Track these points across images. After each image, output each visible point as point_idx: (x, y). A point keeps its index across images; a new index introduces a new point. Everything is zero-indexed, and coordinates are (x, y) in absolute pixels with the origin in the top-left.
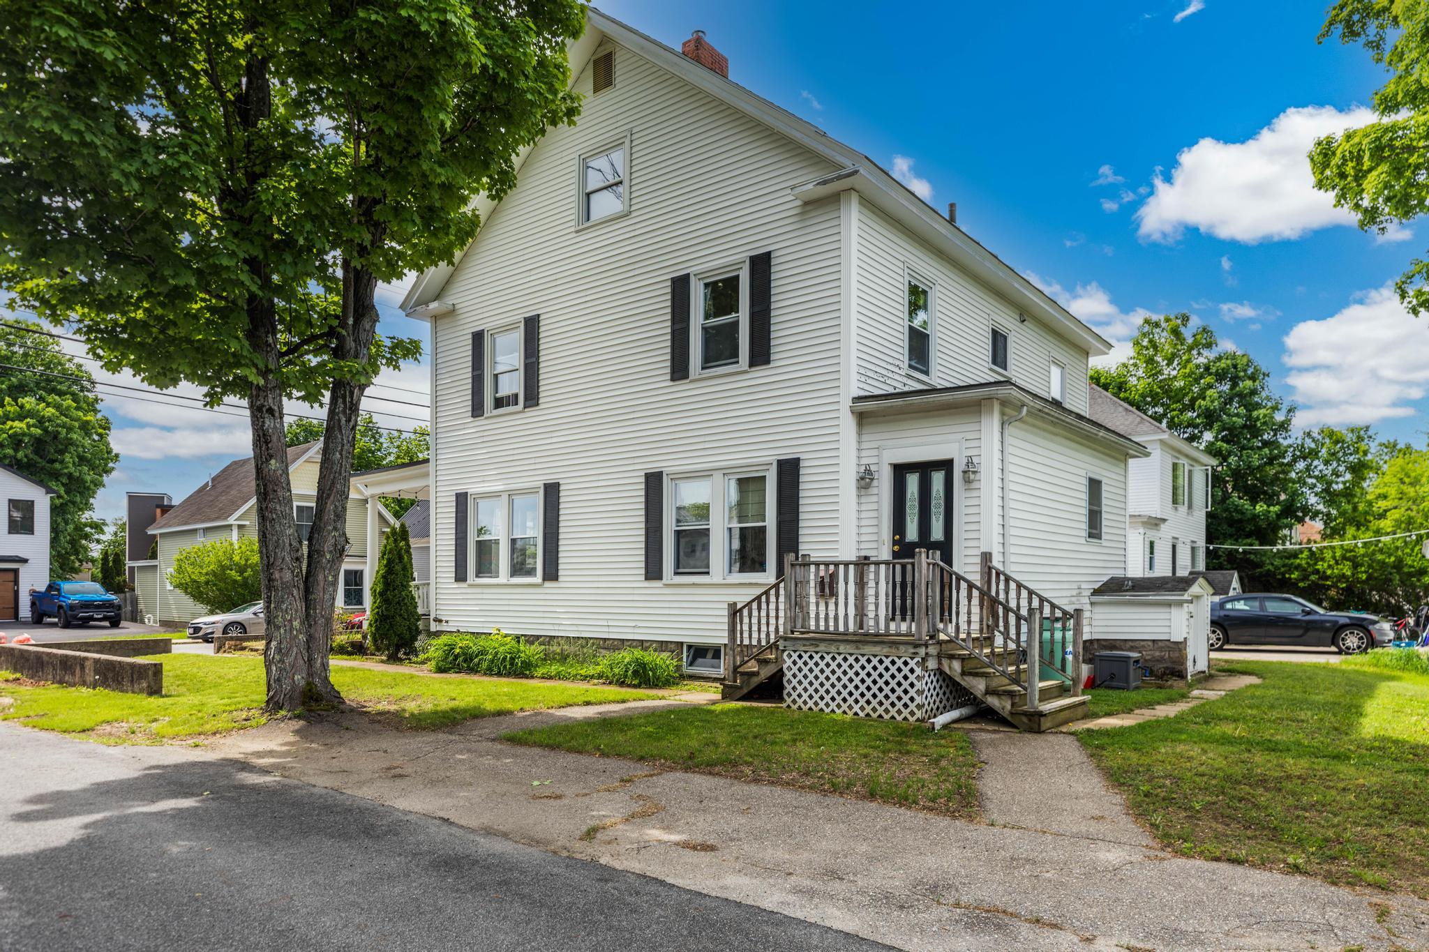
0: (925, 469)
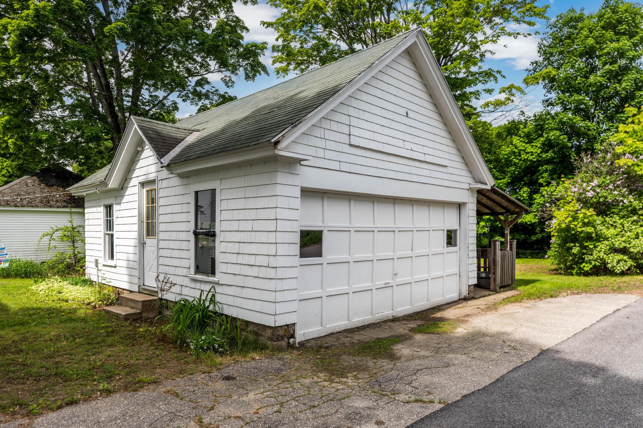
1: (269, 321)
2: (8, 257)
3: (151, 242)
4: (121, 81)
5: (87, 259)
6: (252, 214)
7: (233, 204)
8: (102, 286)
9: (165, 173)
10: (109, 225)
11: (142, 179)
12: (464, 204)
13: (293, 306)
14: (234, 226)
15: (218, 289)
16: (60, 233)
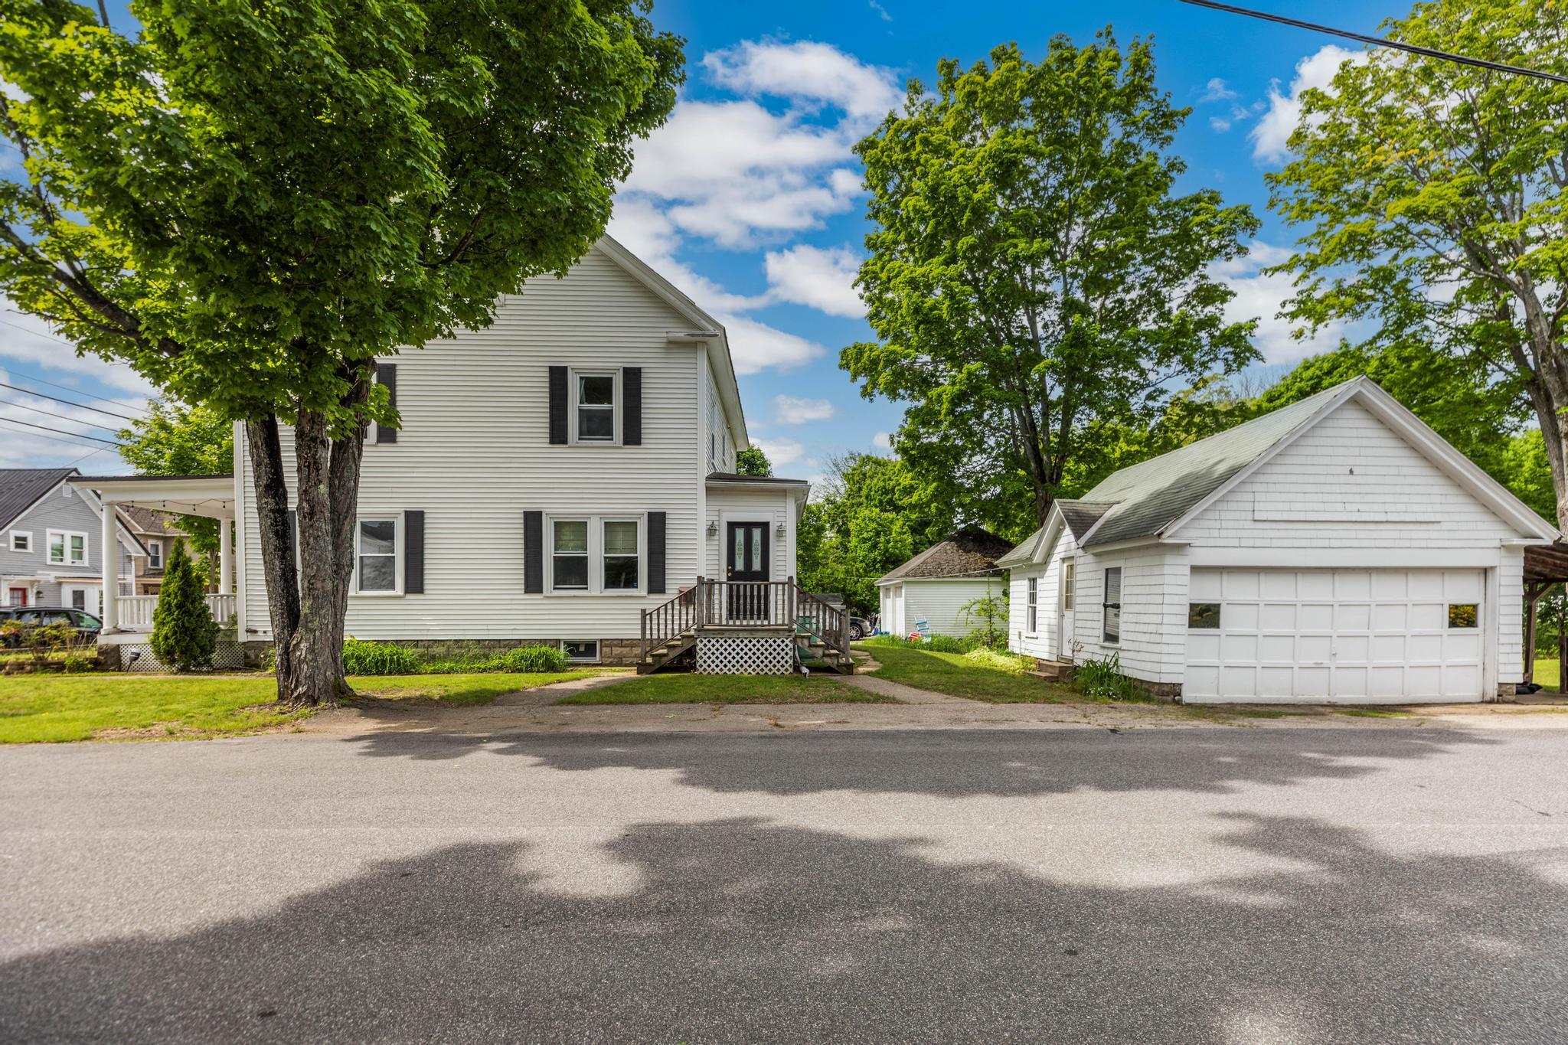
0: (749, 526)
1: (1155, 679)
2: (929, 632)
3: (1068, 614)
4: (1048, 406)
5: (1011, 632)
6: (1147, 590)
7: (1133, 581)
8: (1024, 657)
9: (1080, 552)
10: (1033, 598)
11: (1062, 555)
12: (1493, 568)
13: (1181, 669)
14: (1134, 599)
15: (1121, 654)
16: (977, 607)
